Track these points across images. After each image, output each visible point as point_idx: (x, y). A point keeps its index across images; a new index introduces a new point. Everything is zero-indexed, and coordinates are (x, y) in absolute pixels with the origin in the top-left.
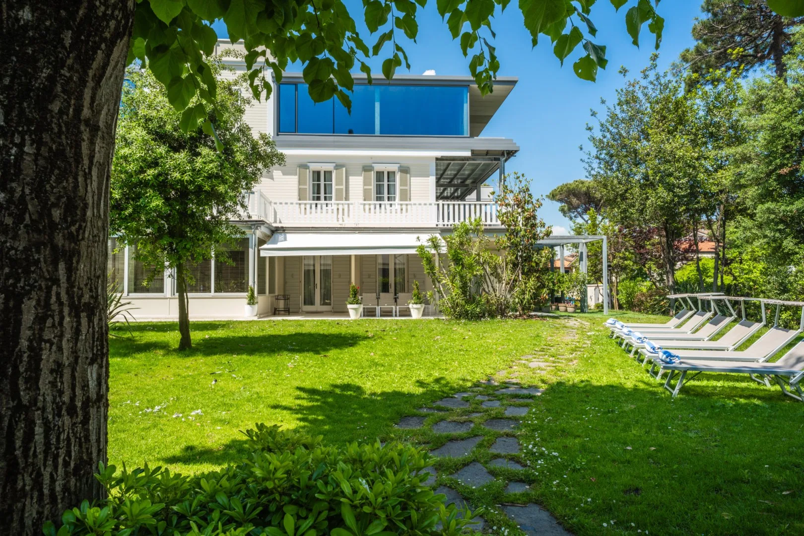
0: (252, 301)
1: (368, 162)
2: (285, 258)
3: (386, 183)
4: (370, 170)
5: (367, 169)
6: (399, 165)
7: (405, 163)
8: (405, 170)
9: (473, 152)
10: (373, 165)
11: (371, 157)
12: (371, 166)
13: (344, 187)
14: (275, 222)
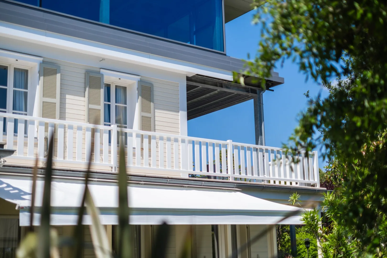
6: (138, 78)
8: (148, 88)
10: (102, 71)
12: (100, 73)
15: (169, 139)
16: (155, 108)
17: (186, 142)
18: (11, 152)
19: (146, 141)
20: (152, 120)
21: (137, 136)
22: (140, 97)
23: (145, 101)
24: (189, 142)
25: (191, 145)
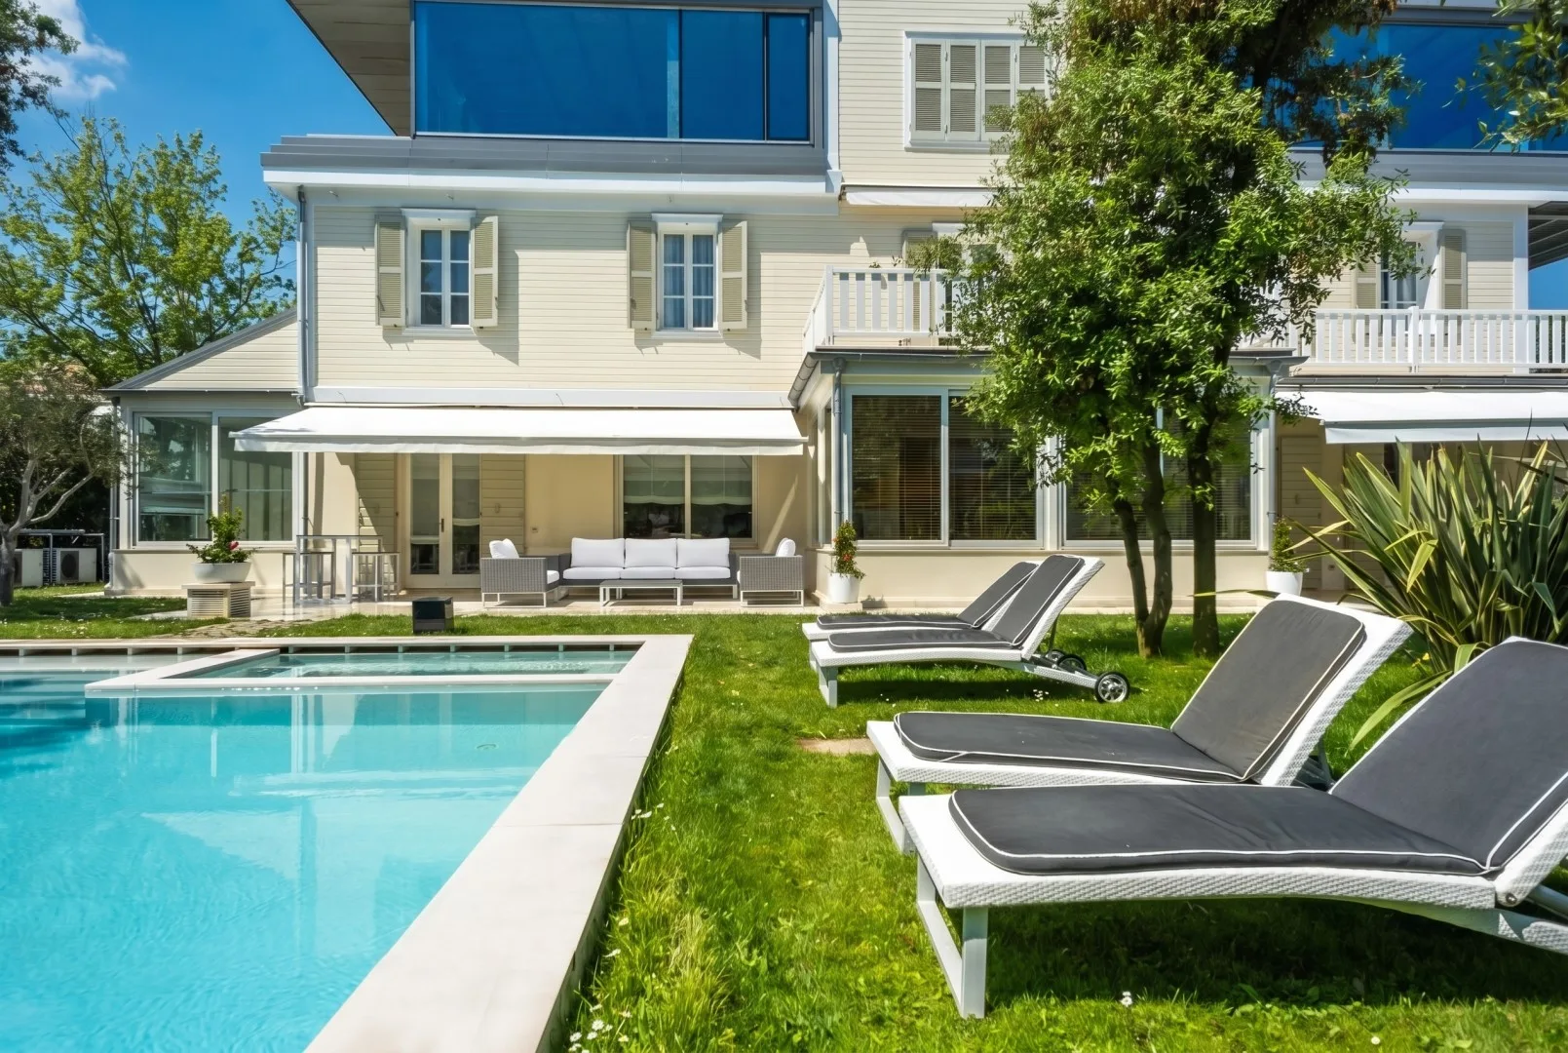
15: (1493, 317)
16: (1468, 260)
17: (1525, 317)
18: (1302, 359)
19: (1453, 324)
20: (1463, 288)
21: (1439, 317)
22: (1443, 249)
23: (1452, 252)
24: (1530, 317)
25: (1534, 322)
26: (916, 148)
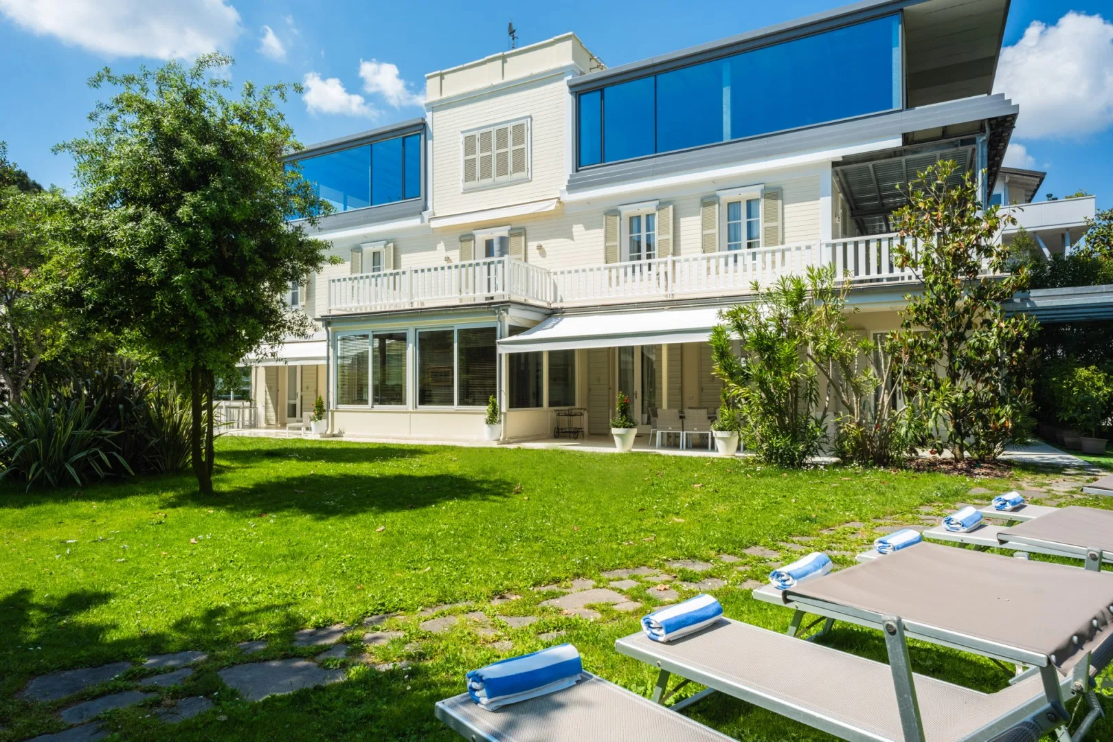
0: (493, 419)
1: (709, 190)
2: (589, 351)
3: (744, 221)
4: (713, 203)
5: (708, 201)
6: (762, 186)
7: (773, 182)
8: (773, 194)
9: (907, 138)
10: (718, 193)
11: (714, 181)
12: (715, 196)
13: (670, 237)
14: (555, 301)
26: (466, 191)
